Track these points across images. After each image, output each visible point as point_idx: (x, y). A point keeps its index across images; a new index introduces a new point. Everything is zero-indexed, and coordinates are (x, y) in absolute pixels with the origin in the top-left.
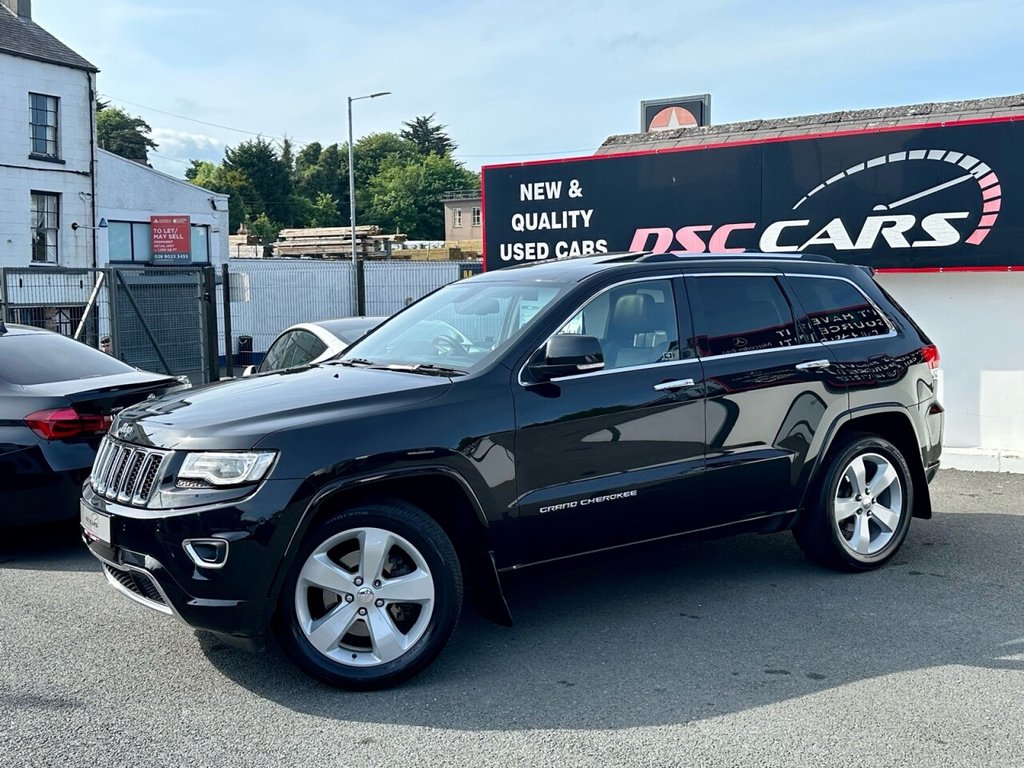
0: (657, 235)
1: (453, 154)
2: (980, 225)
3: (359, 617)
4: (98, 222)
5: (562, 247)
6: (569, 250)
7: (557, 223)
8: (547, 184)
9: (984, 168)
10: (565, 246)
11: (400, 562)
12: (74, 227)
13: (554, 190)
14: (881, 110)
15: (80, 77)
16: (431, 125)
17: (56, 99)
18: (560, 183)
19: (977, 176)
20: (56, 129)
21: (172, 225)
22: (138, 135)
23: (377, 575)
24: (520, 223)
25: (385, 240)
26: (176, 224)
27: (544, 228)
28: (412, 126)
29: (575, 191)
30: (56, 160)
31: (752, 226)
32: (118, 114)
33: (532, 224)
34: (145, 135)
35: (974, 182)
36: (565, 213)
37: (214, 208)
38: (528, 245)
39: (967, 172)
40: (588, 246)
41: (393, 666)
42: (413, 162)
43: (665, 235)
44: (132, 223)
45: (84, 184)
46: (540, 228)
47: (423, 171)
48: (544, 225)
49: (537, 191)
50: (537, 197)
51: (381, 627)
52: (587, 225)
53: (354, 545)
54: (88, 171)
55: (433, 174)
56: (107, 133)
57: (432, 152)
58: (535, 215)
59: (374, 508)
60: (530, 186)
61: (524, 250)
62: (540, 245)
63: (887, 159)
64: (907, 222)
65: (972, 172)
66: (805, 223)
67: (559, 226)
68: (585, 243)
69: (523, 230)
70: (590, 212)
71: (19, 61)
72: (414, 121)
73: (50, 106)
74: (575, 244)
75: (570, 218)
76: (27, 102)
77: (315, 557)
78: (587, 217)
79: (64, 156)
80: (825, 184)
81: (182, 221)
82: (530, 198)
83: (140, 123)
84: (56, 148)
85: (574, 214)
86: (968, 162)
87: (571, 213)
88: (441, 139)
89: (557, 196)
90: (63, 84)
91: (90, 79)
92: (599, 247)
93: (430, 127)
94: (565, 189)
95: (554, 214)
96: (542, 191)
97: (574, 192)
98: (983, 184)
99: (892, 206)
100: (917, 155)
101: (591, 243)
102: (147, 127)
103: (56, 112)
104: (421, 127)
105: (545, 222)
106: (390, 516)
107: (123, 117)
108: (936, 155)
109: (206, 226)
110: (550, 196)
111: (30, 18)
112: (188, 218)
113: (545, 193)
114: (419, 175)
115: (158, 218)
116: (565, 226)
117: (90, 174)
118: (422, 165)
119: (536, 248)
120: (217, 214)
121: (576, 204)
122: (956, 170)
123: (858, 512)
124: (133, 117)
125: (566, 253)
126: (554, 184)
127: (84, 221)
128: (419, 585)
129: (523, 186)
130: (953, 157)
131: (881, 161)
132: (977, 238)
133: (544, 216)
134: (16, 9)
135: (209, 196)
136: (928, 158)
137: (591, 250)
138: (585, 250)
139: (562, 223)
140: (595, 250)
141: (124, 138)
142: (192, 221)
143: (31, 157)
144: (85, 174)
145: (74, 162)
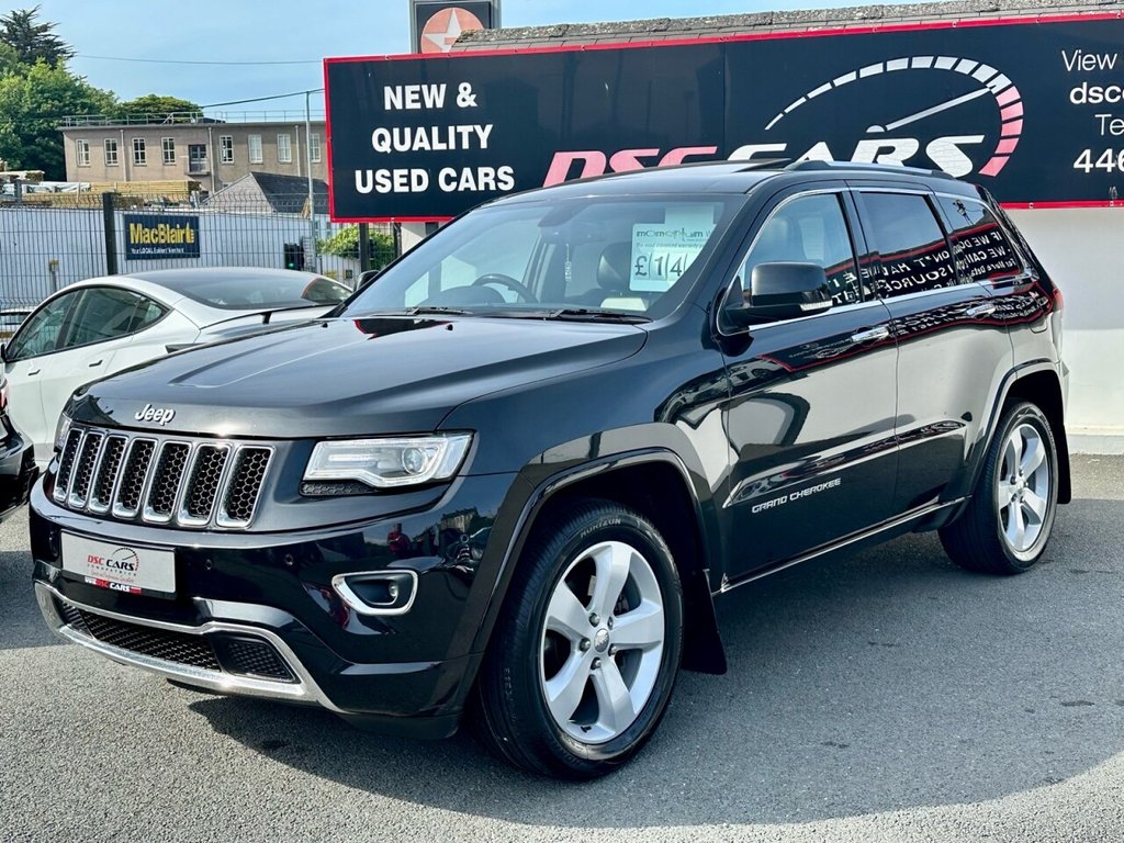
1: (68, 64)
2: (997, 152)
5: (448, 176)
6: (458, 179)
7: (440, 142)
8: (425, 87)
9: (1003, 81)
10: (453, 174)
13: (435, 97)
14: (820, 12)
16: (35, 23)
18: (443, 87)
19: (994, 91)
24: (384, 141)
25: (14, 179)
27: (422, 149)
28: (6, 23)
29: (466, 98)
31: (712, 150)
33: (402, 142)
35: (991, 97)
36: (451, 129)
38: (397, 173)
39: (983, 86)
40: (487, 175)
42: (12, 73)
43: (594, 159)
46: (415, 148)
47: (28, 86)
48: (421, 145)
49: (409, 97)
50: (409, 106)
52: (484, 145)
55: (41, 91)
57: (39, 60)
58: (408, 131)
60: (399, 89)
61: (391, 179)
62: (415, 173)
63: (885, 67)
64: (907, 147)
65: (989, 85)
66: (781, 147)
67: (443, 146)
68: (482, 171)
69: (389, 151)
70: (489, 128)
72: (9, 17)
74: (467, 172)
75: (459, 136)
78: (484, 135)
80: (807, 98)
82: (399, 106)
85: (465, 130)
86: (985, 73)
87: (460, 129)
88: (50, 43)
89: (440, 104)
92: (501, 176)
93: (32, 26)
94: (451, 95)
95: (435, 130)
96: (416, 97)
97: (464, 100)
98: (1002, 100)
99: (890, 127)
100: (922, 62)
101: (491, 171)
104: (20, 25)
105: (422, 141)
108: (945, 63)
110: (429, 105)
113: (421, 100)
114: (22, 92)
116: (452, 146)
118: (25, 77)
119: (409, 177)
121: (467, 116)
122: (970, 83)
123: (1012, 499)
125: (454, 185)
126: (434, 87)
129: (388, 90)
130: (966, 66)
131: (877, 69)
132: (994, 167)
133: (421, 131)
136: (936, 66)
137: (490, 180)
138: (482, 180)
139: (447, 142)
140: (497, 180)
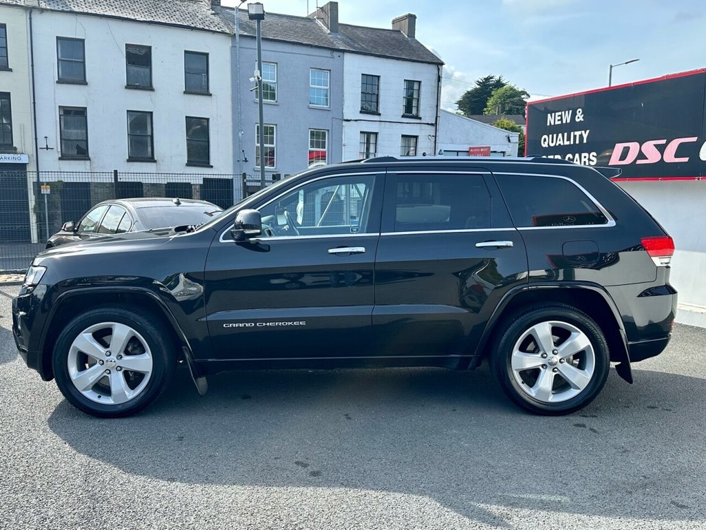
0: (629, 147)
3: (105, 374)
4: (438, 151)
5: (569, 158)
6: (573, 160)
7: (567, 141)
8: (563, 113)
10: (571, 157)
11: (136, 346)
12: (424, 155)
13: (567, 117)
15: (433, 68)
17: (420, 82)
18: (571, 111)
20: (418, 100)
21: (480, 152)
22: (522, 100)
23: (120, 352)
24: (547, 141)
26: (483, 152)
27: (560, 144)
29: (580, 117)
30: (417, 117)
31: (694, 139)
32: (512, 89)
33: (552, 142)
34: (525, 100)
36: (572, 133)
37: (509, 141)
40: (585, 157)
41: (120, 407)
43: (634, 147)
44: (458, 152)
45: (431, 130)
46: (557, 145)
49: (557, 118)
50: (557, 123)
52: (585, 141)
54: (434, 122)
56: (504, 100)
58: (555, 135)
59: (124, 312)
62: (556, 157)
67: (568, 143)
68: (583, 155)
69: (547, 146)
70: (588, 131)
71: (400, 62)
73: (416, 86)
74: (577, 156)
75: (575, 136)
76: (403, 86)
77: (84, 335)
78: (585, 136)
79: (421, 115)
81: (486, 150)
82: (553, 124)
83: (524, 93)
84: (418, 110)
85: (578, 133)
87: (576, 133)
89: (568, 121)
90: (424, 74)
91: (439, 69)
92: (592, 158)
95: (566, 134)
96: (559, 118)
97: (578, 118)
101: (587, 155)
102: (528, 95)
103: (419, 90)
106: (132, 319)
107: (514, 90)
109: (504, 153)
110: (564, 122)
111: (414, 37)
112: (489, 148)
113: (561, 120)
115: (473, 148)
116: (572, 143)
117: (435, 125)
120: (511, 145)
121: (580, 127)
123: (543, 366)
124: (520, 90)
126: (567, 112)
127: (430, 151)
129: (549, 115)
133: (560, 135)
134: (407, 32)
135: (506, 134)
137: (586, 160)
138: (583, 160)
139: (570, 140)
140: (589, 160)
141: (513, 103)
142: (491, 150)
143: (403, 116)
144: (432, 124)
145: (427, 118)
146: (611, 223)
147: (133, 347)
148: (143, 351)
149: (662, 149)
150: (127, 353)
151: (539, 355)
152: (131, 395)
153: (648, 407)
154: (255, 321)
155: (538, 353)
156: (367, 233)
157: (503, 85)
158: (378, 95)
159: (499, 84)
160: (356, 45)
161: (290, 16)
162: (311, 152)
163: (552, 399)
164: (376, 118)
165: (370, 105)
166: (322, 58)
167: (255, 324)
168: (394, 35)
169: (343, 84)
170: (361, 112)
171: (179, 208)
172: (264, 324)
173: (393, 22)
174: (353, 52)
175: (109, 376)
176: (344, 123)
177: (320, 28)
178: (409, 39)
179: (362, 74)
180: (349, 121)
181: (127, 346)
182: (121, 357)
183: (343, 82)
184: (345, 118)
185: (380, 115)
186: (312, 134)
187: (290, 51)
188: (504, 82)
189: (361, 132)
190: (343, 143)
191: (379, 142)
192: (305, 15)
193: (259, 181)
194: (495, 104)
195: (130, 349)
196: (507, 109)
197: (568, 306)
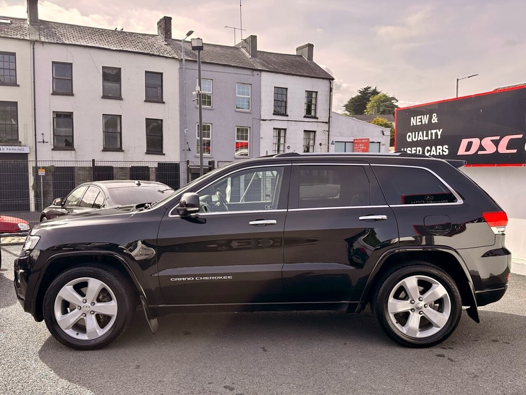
0: (472, 142)
3: (82, 317)
4: (330, 142)
5: (427, 150)
6: (430, 151)
7: (426, 137)
8: (423, 116)
10: (429, 149)
11: (105, 295)
12: (321, 144)
13: (425, 120)
15: (326, 82)
17: (317, 92)
18: (428, 115)
20: (316, 105)
21: (362, 143)
23: (93, 300)
24: (411, 137)
26: (364, 142)
27: (420, 139)
29: (435, 120)
30: (315, 117)
31: (521, 136)
32: (384, 96)
33: (415, 138)
34: (395, 104)
36: (430, 131)
37: (383, 134)
38: (413, 149)
40: (440, 149)
41: (93, 341)
43: (476, 142)
44: (345, 142)
45: (325, 127)
49: (418, 120)
50: (418, 124)
51: (91, 323)
52: (439, 137)
53: (85, 284)
54: (327, 121)
56: (379, 104)
58: (417, 133)
59: (96, 269)
61: (411, 151)
62: (418, 148)
67: (427, 138)
68: (438, 147)
69: (411, 141)
70: (441, 130)
71: (302, 78)
73: (314, 95)
74: (434, 148)
75: (432, 134)
76: (304, 95)
77: (67, 287)
78: (439, 134)
79: (318, 116)
81: (366, 141)
82: (415, 124)
84: (315, 112)
85: (434, 131)
87: (432, 131)
89: (427, 123)
90: (320, 86)
91: (330, 83)
92: (445, 149)
95: (425, 132)
101: (441, 147)
102: (396, 100)
103: (316, 98)
107: (387, 96)
109: (379, 143)
110: (423, 123)
111: (312, 60)
112: (368, 139)
113: (421, 121)
115: (356, 140)
116: (430, 138)
117: (328, 123)
119: (416, 150)
120: (384, 137)
121: (435, 126)
123: (411, 310)
124: (391, 97)
125: (429, 153)
126: (425, 116)
127: (324, 142)
128: (111, 308)
129: (412, 118)
133: (421, 133)
134: (307, 57)
135: (381, 129)
137: (441, 151)
138: (438, 151)
140: (443, 151)
141: (386, 106)
142: (370, 141)
143: (305, 117)
144: (326, 123)
145: (322, 118)
146: (460, 201)
147: (103, 296)
148: (111, 299)
149: (496, 143)
150: (99, 301)
151: (409, 302)
152: (101, 332)
153: (492, 341)
154: (194, 276)
155: (407, 300)
156: (278, 209)
157: (378, 93)
158: (286, 102)
159: (375, 92)
160: (270, 66)
161: (222, 46)
162: (237, 143)
163: (420, 335)
164: (285, 118)
165: (281, 108)
166: (245, 75)
167: (195, 279)
168: (298, 59)
169: (261, 94)
170: (274, 114)
171: (140, 187)
172: (201, 278)
173: (297, 50)
174: (268, 71)
175: (85, 318)
176: (262, 122)
177: (243, 54)
178: (309, 61)
179: (275, 87)
180: (265, 120)
181: (99, 296)
182: (94, 304)
183: (261, 93)
184: (262, 118)
185: (287, 116)
186: (238, 130)
187: (222, 71)
188: (379, 91)
189: (274, 129)
190: (261, 136)
191: (287, 136)
192: (233, 45)
193: (199, 166)
194: (373, 107)
195: (100, 298)
196: (381, 110)
197: (429, 264)
